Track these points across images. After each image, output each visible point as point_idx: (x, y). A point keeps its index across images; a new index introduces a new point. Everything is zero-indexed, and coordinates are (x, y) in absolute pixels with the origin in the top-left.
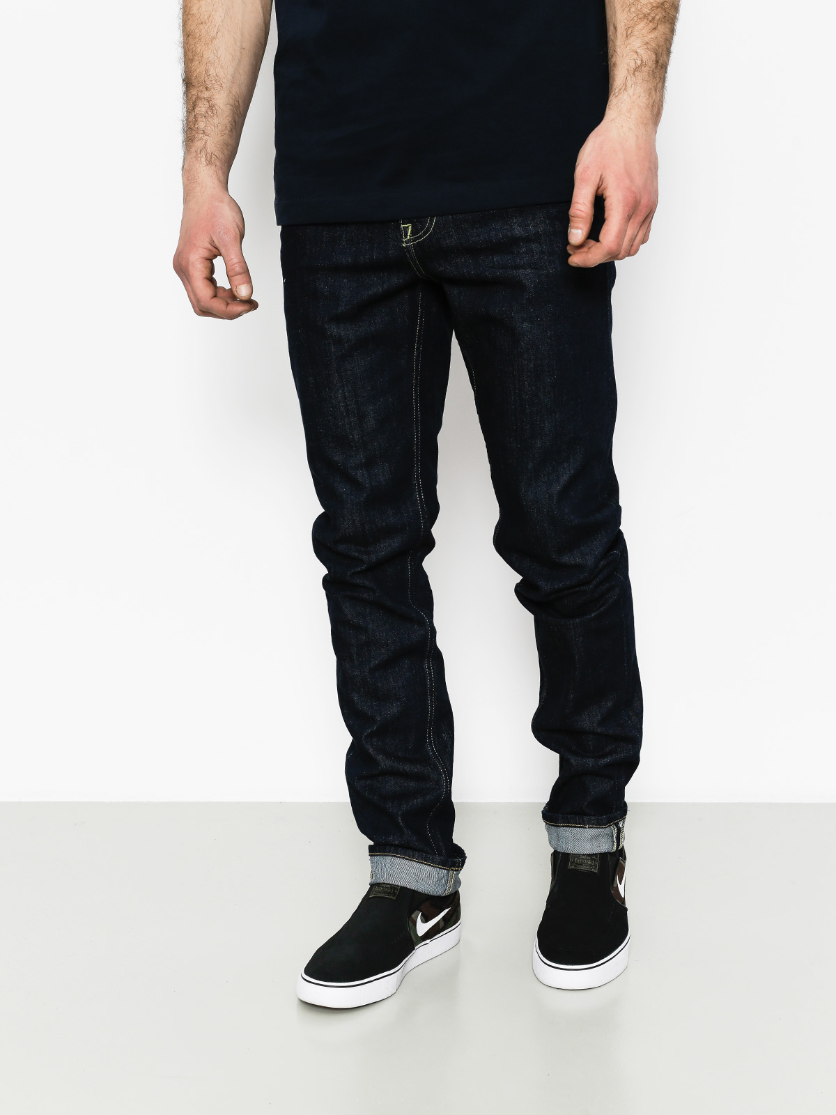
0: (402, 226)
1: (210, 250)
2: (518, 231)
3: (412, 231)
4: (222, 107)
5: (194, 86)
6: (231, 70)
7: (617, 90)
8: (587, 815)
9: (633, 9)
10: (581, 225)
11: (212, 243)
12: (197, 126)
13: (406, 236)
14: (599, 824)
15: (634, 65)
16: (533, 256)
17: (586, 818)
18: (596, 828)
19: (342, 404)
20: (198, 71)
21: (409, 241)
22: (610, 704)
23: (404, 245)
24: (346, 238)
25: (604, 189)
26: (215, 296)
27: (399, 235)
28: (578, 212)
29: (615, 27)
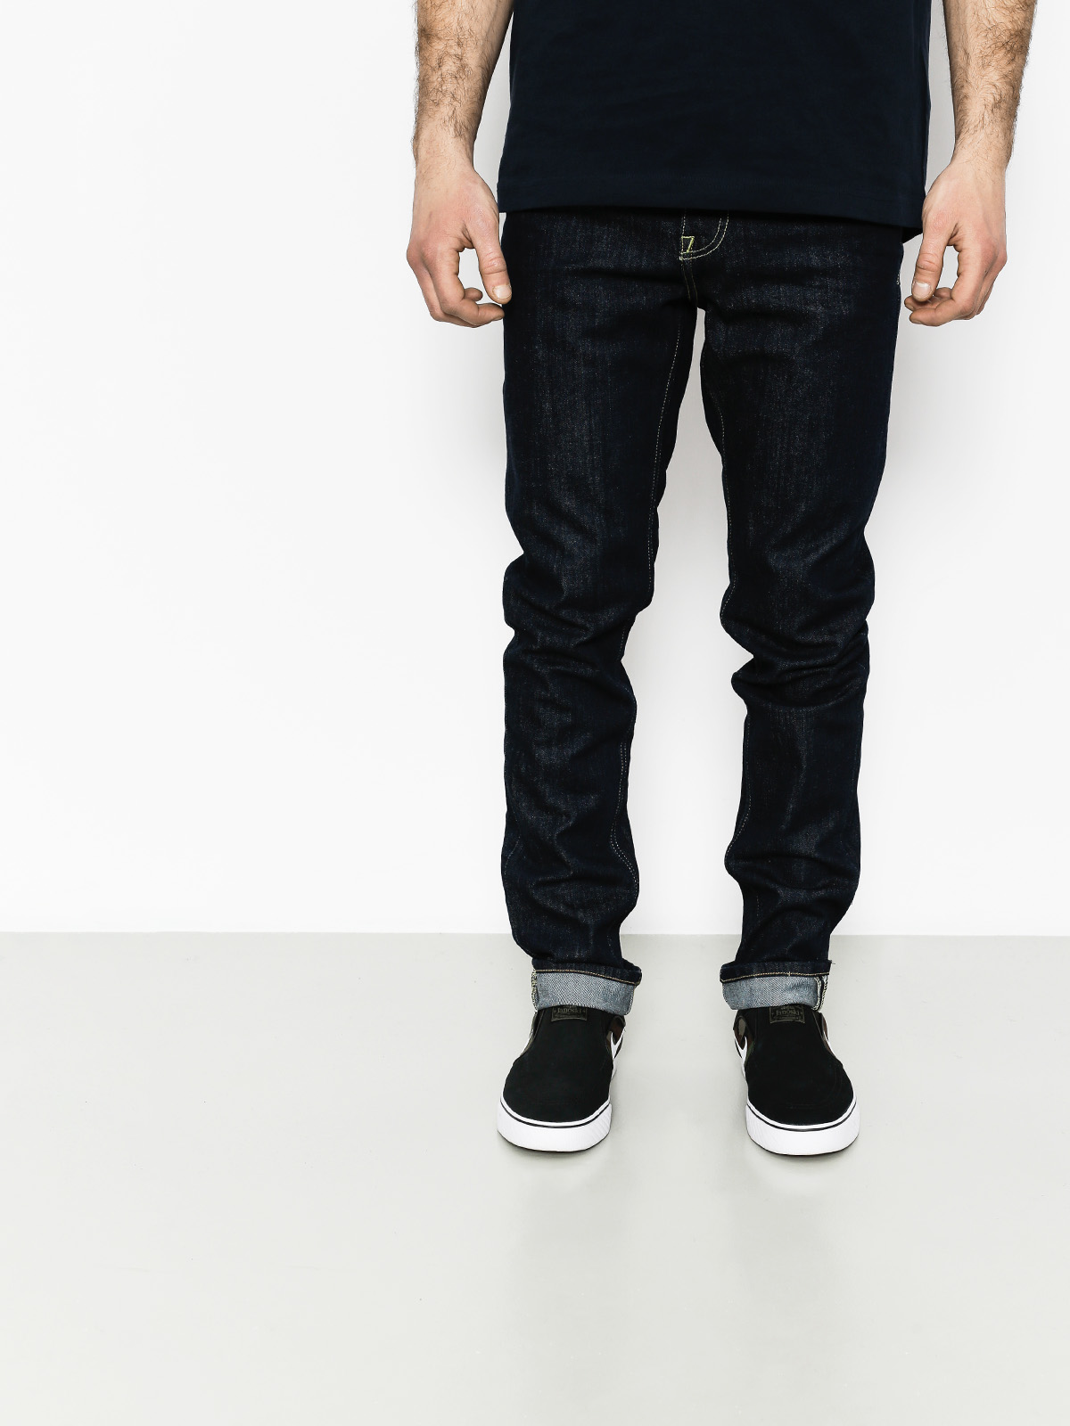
0: (683, 237)
1: (461, 241)
2: (815, 261)
3: (694, 244)
4: (473, 67)
5: (439, 39)
6: (486, 25)
7: (971, 127)
8: (789, 960)
9: (990, 35)
10: (929, 279)
11: (464, 231)
12: (444, 88)
13: (685, 250)
14: (802, 971)
15: (992, 100)
16: (826, 292)
17: (788, 964)
18: (800, 976)
19: (585, 438)
20: (447, 20)
21: (689, 255)
22: (831, 825)
23: (681, 259)
24: (606, 239)
25: (960, 240)
26: (464, 297)
27: (677, 247)
28: (927, 263)
29: (966, 53)
